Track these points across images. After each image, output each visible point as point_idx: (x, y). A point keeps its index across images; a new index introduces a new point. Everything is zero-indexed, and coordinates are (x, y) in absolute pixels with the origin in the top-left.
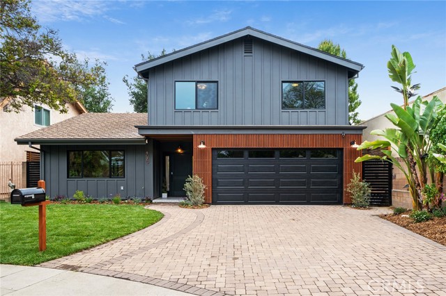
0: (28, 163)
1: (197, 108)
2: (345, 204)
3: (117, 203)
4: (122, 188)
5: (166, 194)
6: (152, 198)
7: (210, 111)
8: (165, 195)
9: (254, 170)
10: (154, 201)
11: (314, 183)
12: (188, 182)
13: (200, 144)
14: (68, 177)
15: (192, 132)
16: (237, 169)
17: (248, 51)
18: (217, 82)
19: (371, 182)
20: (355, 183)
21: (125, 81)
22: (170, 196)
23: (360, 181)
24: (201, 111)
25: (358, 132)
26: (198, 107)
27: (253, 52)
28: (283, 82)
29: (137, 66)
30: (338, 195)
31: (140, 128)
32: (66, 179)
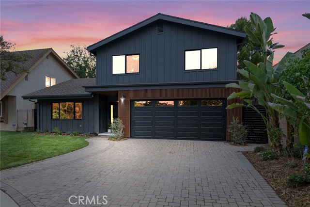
0: (35, 110)
1: (126, 73)
2: (228, 141)
4: (81, 126)
6: (98, 132)
7: (134, 74)
8: (109, 131)
10: (99, 134)
11: (204, 125)
13: (122, 97)
14: (52, 119)
15: (117, 89)
17: (161, 31)
18: (139, 54)
19: (249, 124)
20: (235, 125)
23: (238, 123)
24: (128, 74)
27: (164, 31)
28: (186, 50)
30: (222, 134)
31: (86, 88)
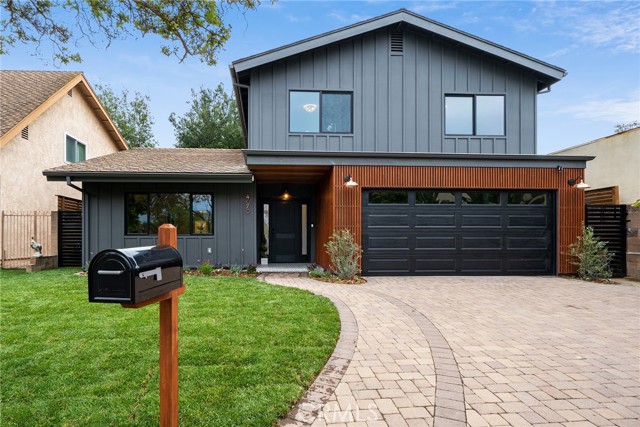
0: (60, 212)
1: (321, 131)
2: (560, 275)
3: (207, 273)
4: (210, 250)
5: (266, 260)
7: (341, 135)
8: (264, 261)
9: (423, 222)
10: (258, 271)
11: (513, 243)
12: (332, 240)
13: (348, 180)
14: (126, 234)
15: (332, 162)
16: (397, 221)
17: (397, 48)
18: (351, 93)
21: (172, 120)
22: (272, 261)
24: (328, 135)
25: (580, 166)
26: (324, 130)
27: (404, 49)
28: (447, 95)
29: (235, 63)
30: (547, 261)
32: (123, 236)
